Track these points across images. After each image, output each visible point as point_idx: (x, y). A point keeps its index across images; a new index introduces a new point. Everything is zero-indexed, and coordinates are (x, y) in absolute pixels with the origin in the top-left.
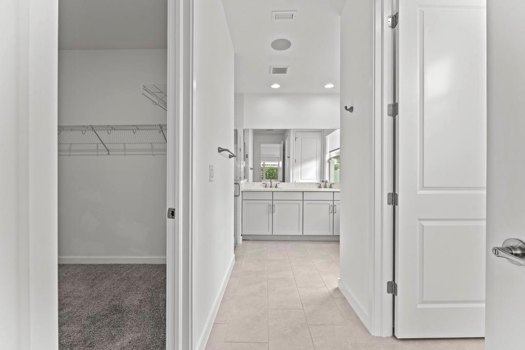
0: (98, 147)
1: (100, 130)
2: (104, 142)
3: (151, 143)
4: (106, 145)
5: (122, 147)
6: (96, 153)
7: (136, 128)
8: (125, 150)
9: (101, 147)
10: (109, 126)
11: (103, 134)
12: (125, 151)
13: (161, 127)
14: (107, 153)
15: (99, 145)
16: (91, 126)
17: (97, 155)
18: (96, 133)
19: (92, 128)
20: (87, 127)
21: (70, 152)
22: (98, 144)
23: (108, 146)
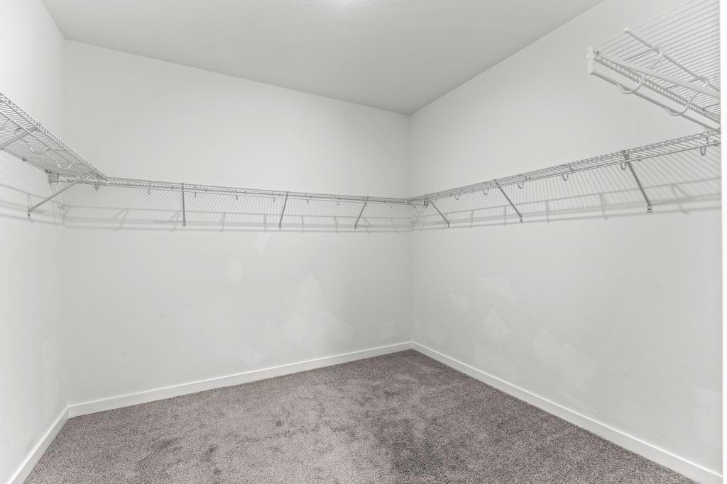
0: (505, 212)
1: (508, 184)
2: (514, 203)
3: (600, 194)
4: (517, 207)
5: (542, 207)
6: (503, 221)
7: (569, 169)
8: (548, 212)
9: (510, 210)
10: (520, 175)
11: (511, 190)
12: (547, 215)
13: (626, 157)
14: (518, 219)
15: (508, 207)
16: (495, 180)
17: (505, 224)
18: (501, 189)
19: (497, 183)
20: (490, 183)
21: (472, 221)
22: (505, 206)
23: (521, 209)
